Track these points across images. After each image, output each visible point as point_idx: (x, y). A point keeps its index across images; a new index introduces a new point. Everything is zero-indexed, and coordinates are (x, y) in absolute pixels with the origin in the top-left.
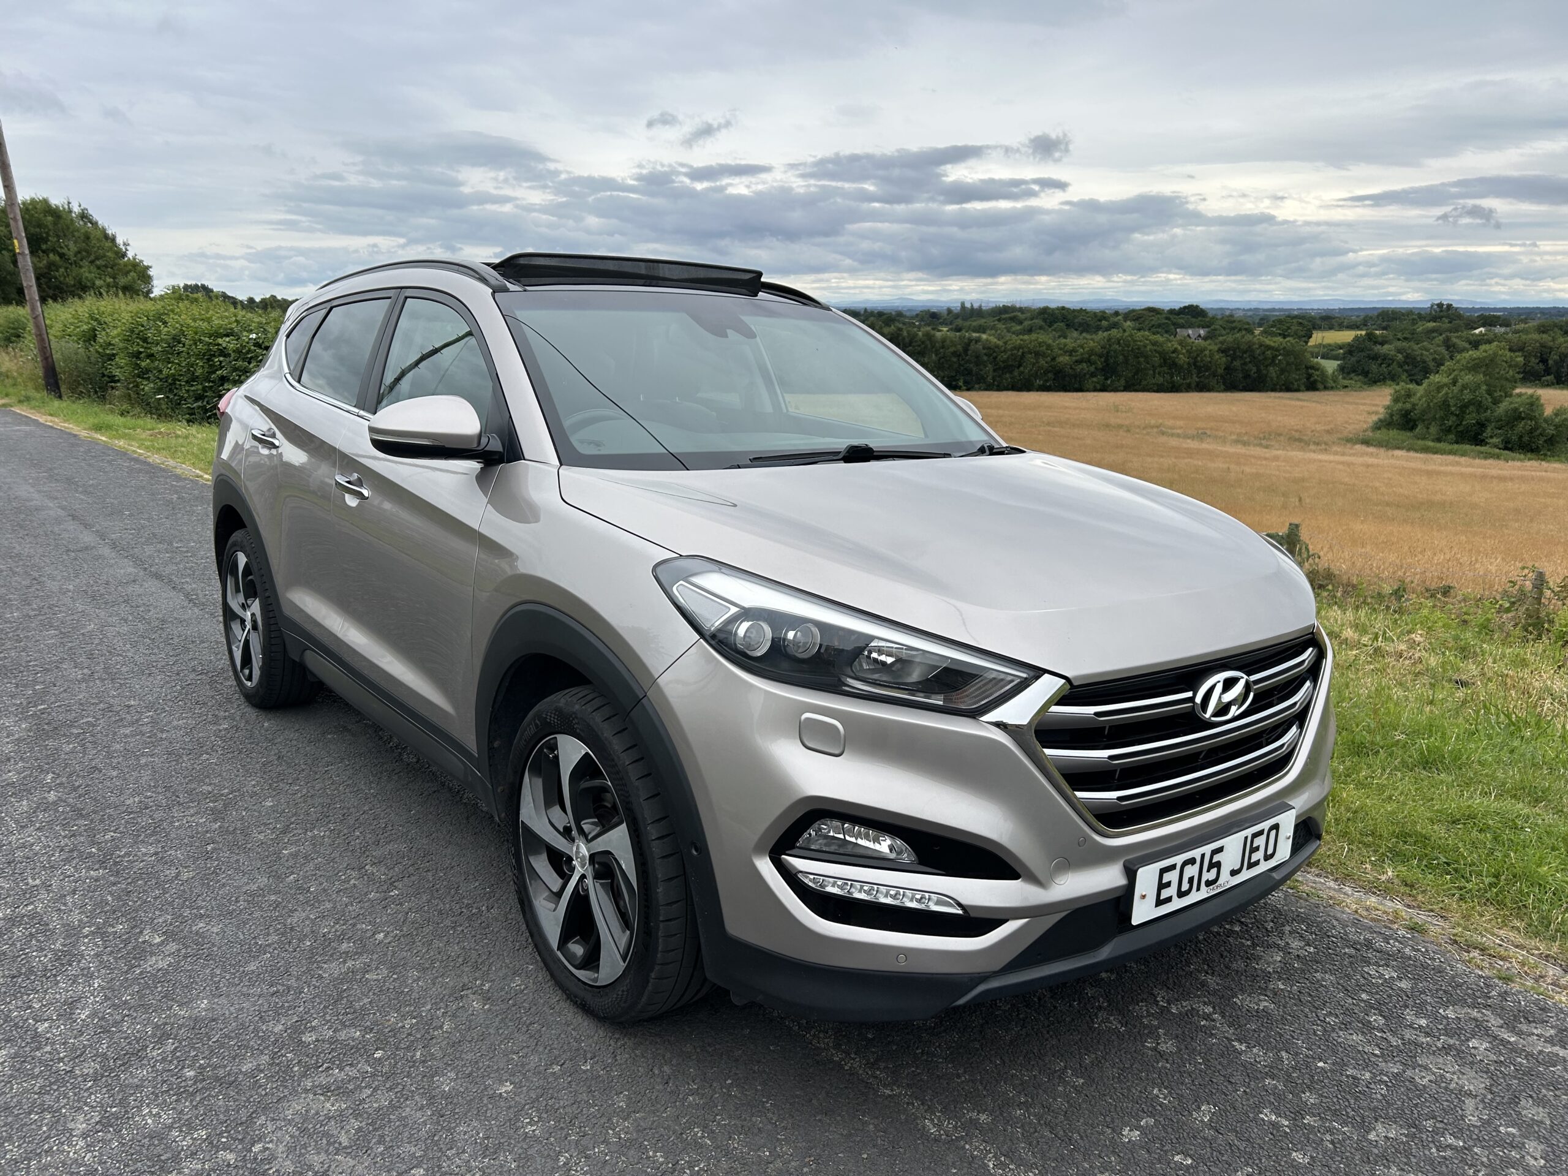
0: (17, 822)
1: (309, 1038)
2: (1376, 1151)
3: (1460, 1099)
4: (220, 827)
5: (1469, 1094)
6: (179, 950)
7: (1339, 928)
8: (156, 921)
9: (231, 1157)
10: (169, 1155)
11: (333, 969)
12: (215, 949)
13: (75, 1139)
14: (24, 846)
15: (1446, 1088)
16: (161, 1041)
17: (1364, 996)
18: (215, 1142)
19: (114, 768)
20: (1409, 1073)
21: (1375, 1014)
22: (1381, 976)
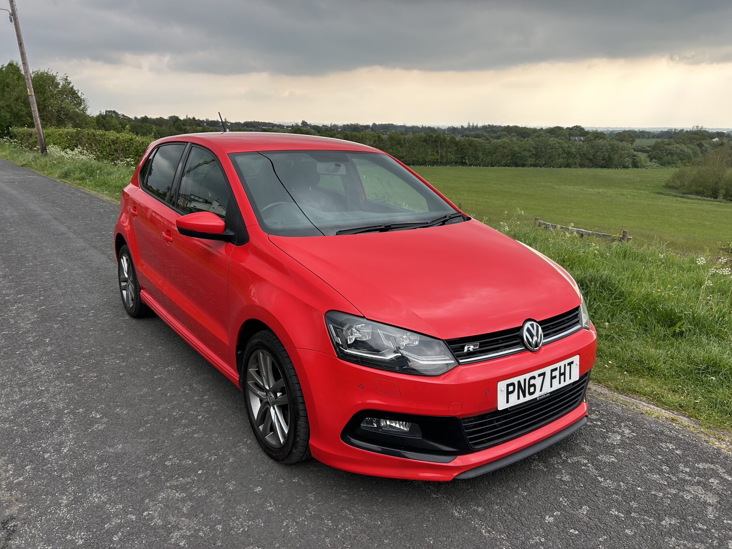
0: (33, 360)
1: (168, 463)
2: (665, 530)
3: (705, 507)
4: (126, 365)
5: (710, 504)
6: (108, 421)
7: (648, 425)
8: (98, 408)
9: (133, 517)
10: (105, 516)
11: (178, 432)
12: (125, 421)
13: (62, 507)
14: (37, 371)
15: (698, 502)
16: (101, 464)
17: (660, 457)
18: (126, 510)
19: (77, 336)
20: (681, 494)
21: (665, 466)
22: (668, 448)
